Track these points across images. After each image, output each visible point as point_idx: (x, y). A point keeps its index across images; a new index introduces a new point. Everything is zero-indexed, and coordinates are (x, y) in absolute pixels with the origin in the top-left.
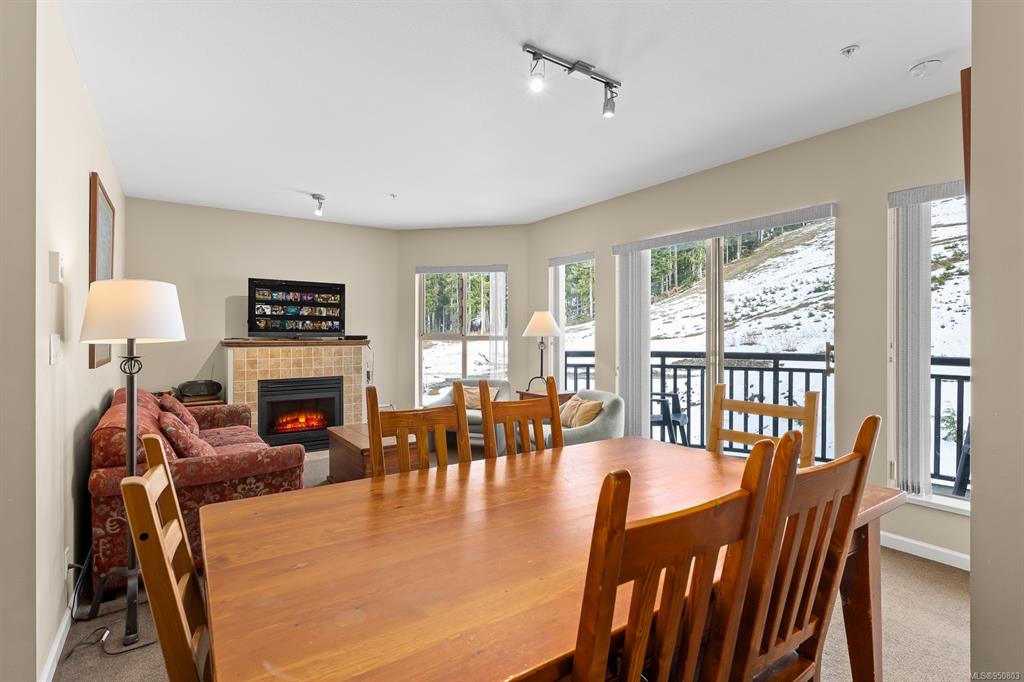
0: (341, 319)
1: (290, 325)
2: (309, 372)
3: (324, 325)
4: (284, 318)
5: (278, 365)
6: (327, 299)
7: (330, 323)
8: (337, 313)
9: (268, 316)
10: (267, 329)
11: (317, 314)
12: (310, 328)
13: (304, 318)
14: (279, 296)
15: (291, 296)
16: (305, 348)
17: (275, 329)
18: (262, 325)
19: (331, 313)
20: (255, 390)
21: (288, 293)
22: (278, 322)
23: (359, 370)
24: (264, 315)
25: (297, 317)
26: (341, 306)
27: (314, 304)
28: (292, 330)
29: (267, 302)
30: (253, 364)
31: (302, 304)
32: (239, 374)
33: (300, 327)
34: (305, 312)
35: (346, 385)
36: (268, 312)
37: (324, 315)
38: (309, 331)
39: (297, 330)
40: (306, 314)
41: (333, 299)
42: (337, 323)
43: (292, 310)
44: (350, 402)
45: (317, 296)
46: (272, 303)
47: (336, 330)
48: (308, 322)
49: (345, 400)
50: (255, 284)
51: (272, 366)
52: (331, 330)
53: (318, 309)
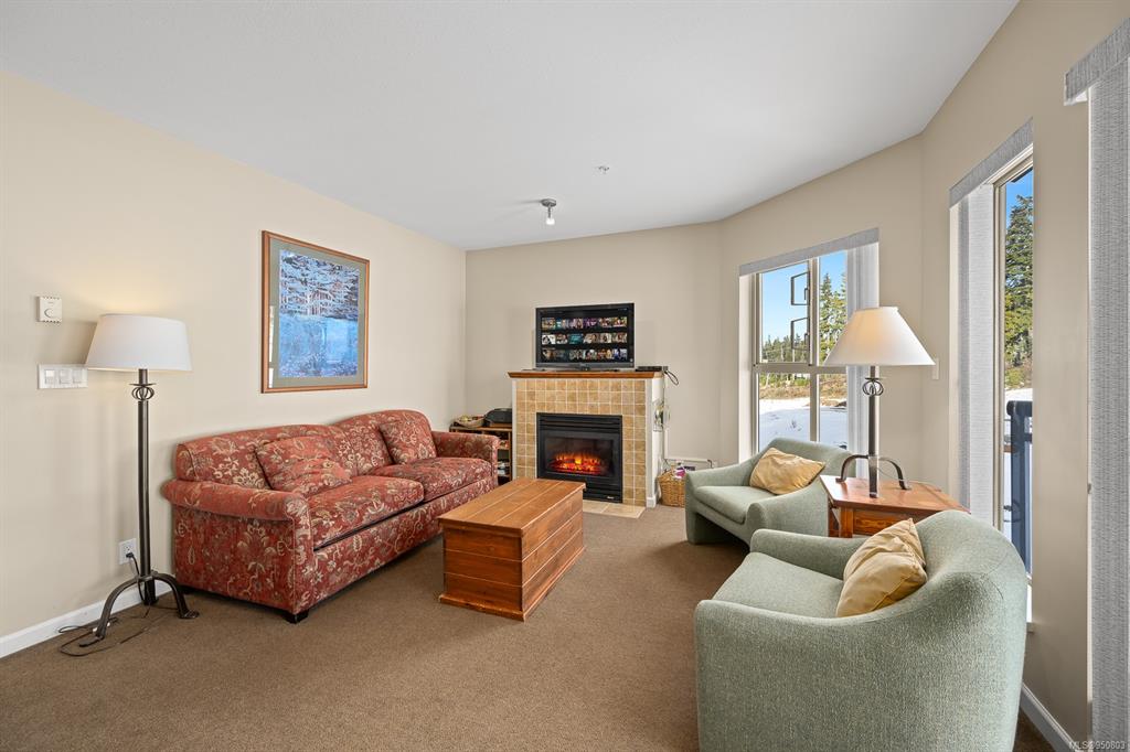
0: (629, 345)
1: (574, 354)
2: (584, 408)
3: (609, 354)
4: (568, 347)
5: (553, 397)
6: (612, 324)
7: (616, 351)
8: (624, 338)
9: (554, 346)
10: (552, 360)
11: (602, 341)
12: (594, 357)
13: (587, 347)
14: (563, 324)
15: (574, 324)
16: (581, 380)
17: (559, 360)
18: (548, 355)
19: (617, 339)
20: (534, 423)
21: (571, 319)
22: (562, 352)
23: (641, 410)
24: (550, 345)
25: (581, 346)
26: (629, 330)
27: (598, 330)
28: (575, 360)
29: (552, 332)
30: (532, 395)
31: (585, 331)
32: (521, 405)
33: (584, 357)
34: (588, 339)
35: (625, 427)
36: (553, 342)
37: (609, 341)
38: (593, 361)
39: (581, 360)
40: (589, 342)
41: (620, 323)
42: (624, 351)
43: (576, 338)
44: (630, 449)
45: (601, 320)
46: (556, 332)
47: (623, 360)
48: (592, 351)
49: (624, 445)
50: (542, 314)
51: (548, 399)
52: (617, 359)
53: (602, 335)
